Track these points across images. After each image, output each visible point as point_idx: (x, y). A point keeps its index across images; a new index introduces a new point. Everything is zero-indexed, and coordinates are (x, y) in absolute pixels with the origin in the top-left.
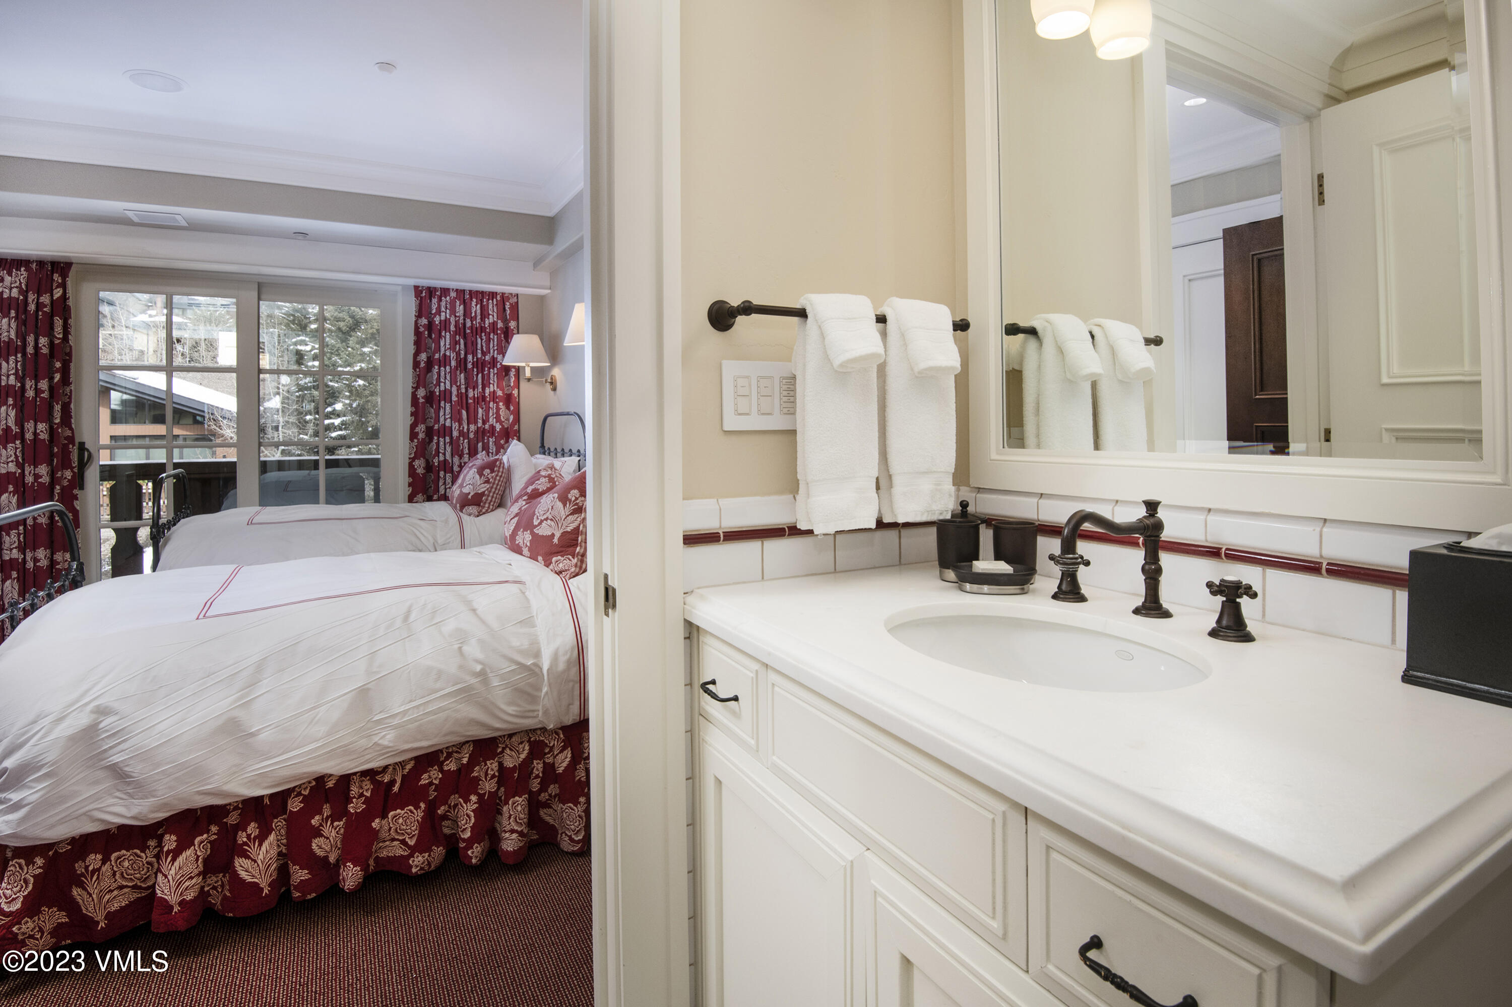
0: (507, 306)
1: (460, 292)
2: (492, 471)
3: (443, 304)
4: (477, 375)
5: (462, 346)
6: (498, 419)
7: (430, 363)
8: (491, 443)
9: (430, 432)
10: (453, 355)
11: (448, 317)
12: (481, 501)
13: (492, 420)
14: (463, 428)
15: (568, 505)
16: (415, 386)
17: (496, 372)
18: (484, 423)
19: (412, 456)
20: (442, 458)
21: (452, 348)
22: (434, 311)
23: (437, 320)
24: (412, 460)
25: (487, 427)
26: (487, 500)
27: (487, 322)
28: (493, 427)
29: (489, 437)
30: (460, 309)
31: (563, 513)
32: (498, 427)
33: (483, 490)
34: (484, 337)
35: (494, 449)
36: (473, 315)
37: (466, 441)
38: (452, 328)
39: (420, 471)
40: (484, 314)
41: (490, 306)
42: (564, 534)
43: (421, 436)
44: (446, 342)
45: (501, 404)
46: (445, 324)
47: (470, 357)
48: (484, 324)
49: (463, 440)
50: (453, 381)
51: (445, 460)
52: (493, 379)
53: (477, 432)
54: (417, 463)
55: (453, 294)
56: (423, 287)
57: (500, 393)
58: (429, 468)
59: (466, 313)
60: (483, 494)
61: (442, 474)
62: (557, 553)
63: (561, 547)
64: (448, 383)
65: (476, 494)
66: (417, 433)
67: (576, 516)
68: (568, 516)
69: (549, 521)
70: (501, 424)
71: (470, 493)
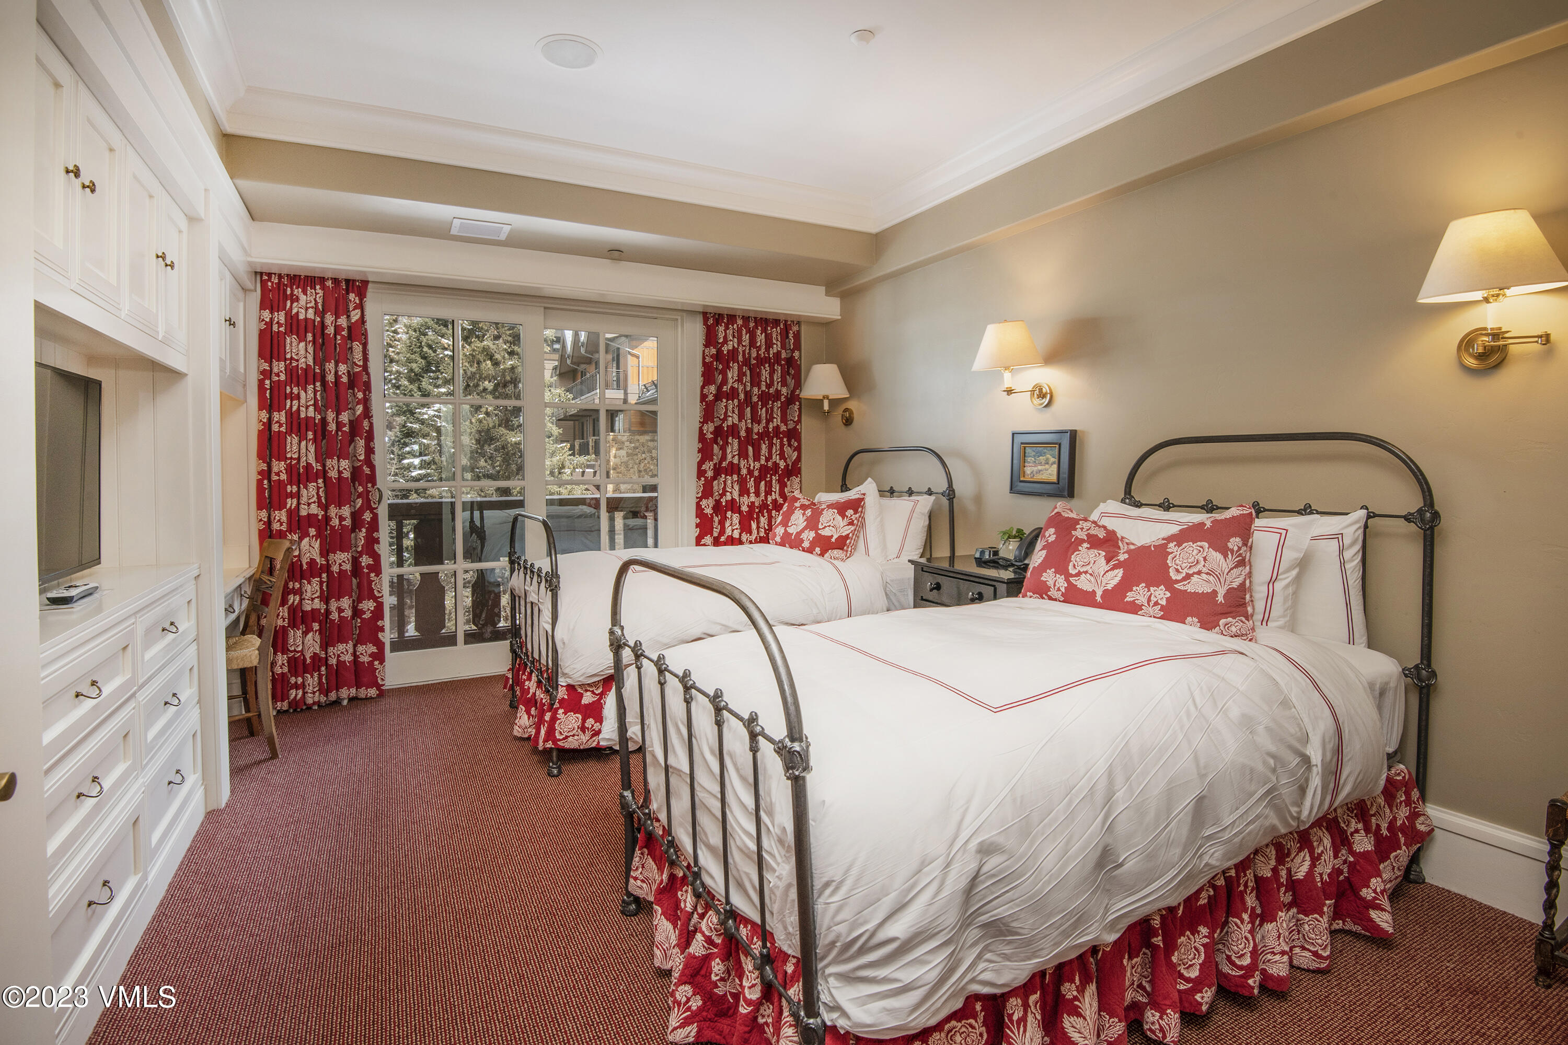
0: (791, 335)
1: (746, 319)
2: (856, 512)
3: (730, 332)
4: (761, 409)
5: (749, 378)
6: (782, 456)
7: (718, 396)
8: (774, 481)
9: (718, 471)
10: (741, 388)
11: (736, 346)
12: (845, 544)
13: (776, 458)
14: (750, 465)
15: (1230, 556)
16: (702, 420)
17: (779, 405)
18: (767, 460)
19: (700, 495)
20: (729, 497)
21: (740, 380)
22: (721, 340)
23: (725, 349)
24: (700, 499)
25: (770, 464)
26: (850, 543)
27: (771, 352)
28: (776, 465)
29: (771, 475)
30: (746, 338)
31: (1225, 565)
32: (782, 464)
33: (847, 532)
34: (768, 369)
35: (778, 488)
36: (758, 344)
37: (752, 479)
38: (740, 358)
39: (709, 511)
40: (769, 344)
41: (774, 336)
42: (1230, 591)
43: (710, 474)
44: (732, 374)
45: (785, 440)
46: (733, 353)
47: (756, 390)
48: (769, 354)
49: (750, 479)
50: (741, 417)
51: (733, 500)
52: (777, 414)
53: (760, 470)
54: (704, 503)
55: (740, 322)
56: (711, 313)
57: (783, 428)
58: (717, 508)
59: (752, 342)
60: (847, 537)
61: (729, 514)
62: (1225, 614)
63: (1230, 606)
64: (736, 417)
65: (840, 537)
66: (705, 471)
68: (1232, 569)
69: (1204, 576)
70: (785, 461)
71: (832, 536)
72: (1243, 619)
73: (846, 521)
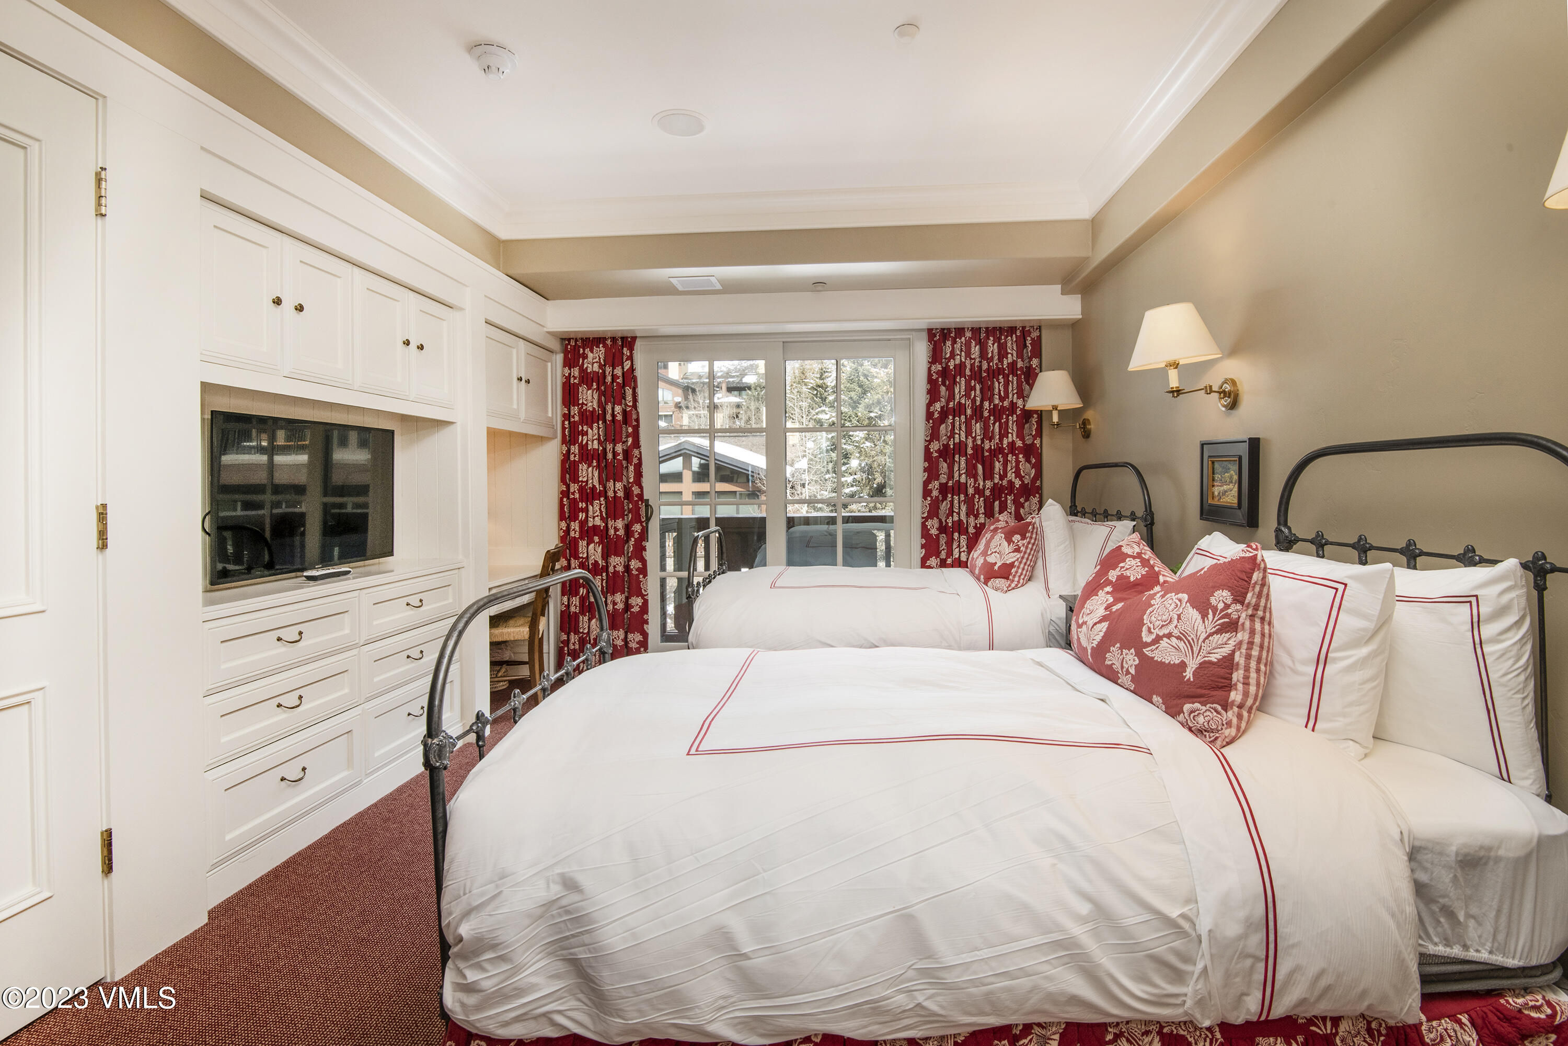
0: (1029, 342)
1: (976, 331)
2: (1023, 538)
3: (958, 346)
4: (994, 424)
5: (978, 392)
6: (1018, 474)
7: (944, 414)
8: (1009, 501)
9: (944, 489)
10: (969, 403)
11: (963, 360)
12: (1010, 574)
13: (1011, 476)
14: (979, 484)
15: (1210, 616)
16: (928, 439)
17: (1015, 419)
18: (1002, 478)
19: (926, 515)
20: (956, 518)
21: (967, 395)
22: (948, 355)
23: (952, 364)
24: (926, 519)
25: (1005, 483)
26: (1016, 572)
27: (1005, 362)
28: (1011, 483)
29: (1006, 495)
30: (976, 350)
31: (1201, 628)
32: (1018, 483)
33: (1013, 560)
34: (1002, 380)
35: (1013, 508)
36: (990, 355)
37: (982, 499)
38: (968, 372)
39: (934, 532)
40: (1003, 354)
41: (1009, 344)
42: (1204, 666)
43: (935, 493)
44: (960, 389)
45: (1021, 456)
46: (961, 367)
47: (986, 404)
48: (1002, 364)
49: (979, 499)
50: (969, 433)
51: (960, 521)
52: (1013, 428)
53: (993, 490)
54: (929, 523)
55: (968, 334)
56: (937, 329)
57: (1019, 443)
58: (943, 529)
59: (983, 354)
60: (1012, 565)
61: (956, 535)
62: (1192, 697)
63: (1201, 687)
64: (963, 435)
65: (1004, 565)
66: (931, 491)
67: (1227, 635)
68: (1211, 634)
69: (1174, 639)
70: (1021, 480)
71: (996, 563)
72: (1219, 708)
73: (1012, 547)
